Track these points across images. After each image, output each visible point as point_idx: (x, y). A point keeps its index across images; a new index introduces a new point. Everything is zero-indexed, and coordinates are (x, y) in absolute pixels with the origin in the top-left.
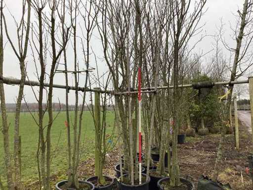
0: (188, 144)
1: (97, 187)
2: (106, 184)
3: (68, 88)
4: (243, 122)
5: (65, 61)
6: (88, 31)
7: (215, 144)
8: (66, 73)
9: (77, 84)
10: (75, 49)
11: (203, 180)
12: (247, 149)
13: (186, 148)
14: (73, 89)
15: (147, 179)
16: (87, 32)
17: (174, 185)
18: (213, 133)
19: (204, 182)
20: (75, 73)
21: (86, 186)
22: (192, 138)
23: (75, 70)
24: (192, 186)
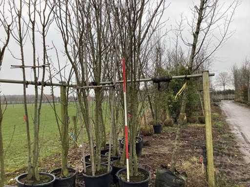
0: (164, 134)
1: (58, 178)
2: (69, 175)
3: (26, 84)
4: (223, 111)
5: (23, 56)
6: (44, 26)
7: (189, 133)
8: (23, 68)
9: (36, 79)
10: (34, 44)
11: (162, 169)
12: (218, 138)
13: (161, 138)
14: (32, 83)
15: (108, 170)
16: (42, 27)
17: (132, 175)
18: (191, 123)
19: (162, 171)
20: (34, 68)
21: (46, 178)
22: (170, 128)
23: (34, 65)
24: (149, 175)
